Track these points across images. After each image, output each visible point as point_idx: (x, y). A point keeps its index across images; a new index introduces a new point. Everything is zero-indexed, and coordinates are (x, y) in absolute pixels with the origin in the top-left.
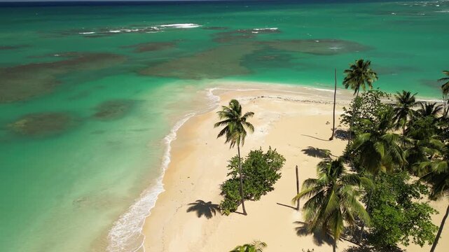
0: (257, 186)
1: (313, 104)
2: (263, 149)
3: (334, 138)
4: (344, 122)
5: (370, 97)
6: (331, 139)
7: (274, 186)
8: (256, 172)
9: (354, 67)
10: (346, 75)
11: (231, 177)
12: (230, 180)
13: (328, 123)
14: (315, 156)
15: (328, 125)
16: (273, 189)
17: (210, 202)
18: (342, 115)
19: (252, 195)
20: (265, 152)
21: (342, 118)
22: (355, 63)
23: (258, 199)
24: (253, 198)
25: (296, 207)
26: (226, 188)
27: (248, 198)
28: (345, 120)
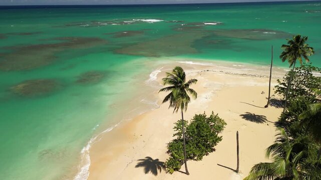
0: (199, 148)
1: (249, 77)
2: (206, 114)
3: (269, 106)
4: (278, 92)
5: (303, 71)
6: (266, 107)
7: (215, 147)
8: (199, 135)
9: (291, 42)
10: (284, 49)
11: (176, 137)
12: (175, 140)
13: (263, 93)
14: (252, 121)
15: (263, 95)
16: (214, 150)
17: (158, 160)
18: (276, 87)
19: (195, 155)
20: (208, 116)
21: (276, 89)
22: (293, 39)
23: (201, 159)
24: (196, 158)
25: (236, 169)
26: (172, 147)
27: (191, 158)
28: (279, 91)
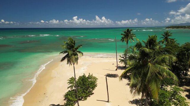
0: (85, 92)
3: (118, 70)
4: (121, 62)
6: (116, 70)
9: (125, 32)
10: (122, 36)
11: (70, 89)
12: (69, 91)
13: (113, 64)
14: (111, 77)
15: (114, 65)
16: (93, 93)
17: (59, 104)
18: (119, 59)
19: (82, 98)
20: (87, 76)
21: (120, 61)
22: (126, 30)
23: (86, 99)
24: (83, 99)
25: (107, 101)
26: (67, 96)
27: (80, 100)
28: (121, 61)
